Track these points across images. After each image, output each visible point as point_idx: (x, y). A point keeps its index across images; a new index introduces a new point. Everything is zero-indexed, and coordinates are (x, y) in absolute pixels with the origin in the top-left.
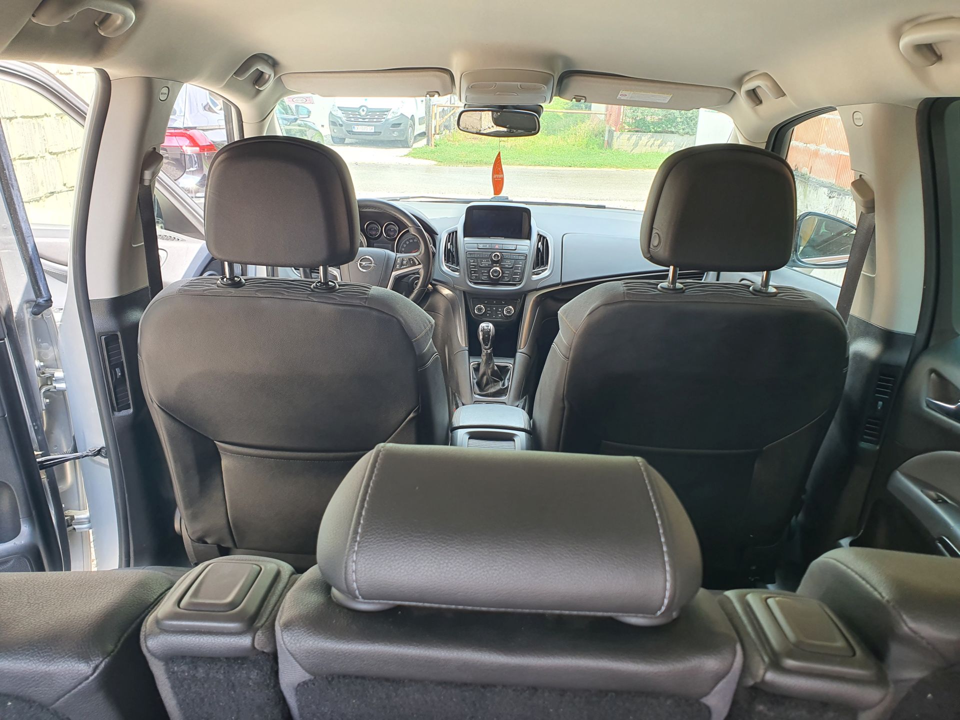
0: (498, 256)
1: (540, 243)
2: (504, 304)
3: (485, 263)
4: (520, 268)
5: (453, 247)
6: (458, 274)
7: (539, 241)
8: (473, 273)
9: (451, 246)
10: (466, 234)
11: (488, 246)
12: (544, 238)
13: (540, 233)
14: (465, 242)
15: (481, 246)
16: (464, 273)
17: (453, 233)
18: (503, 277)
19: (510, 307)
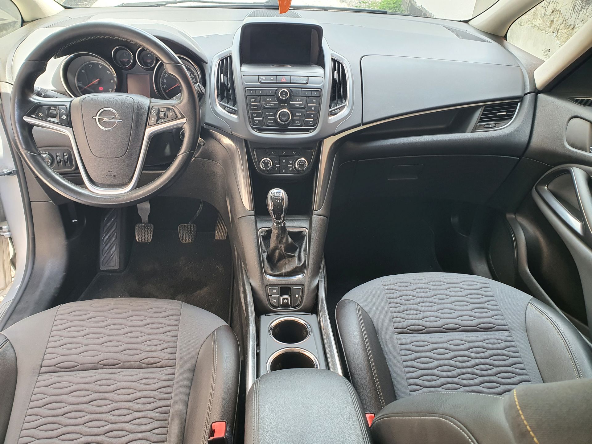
0: (286, 93)
1: (336, 72)
2: (295, 155)
3: (270, 102)
4: (313, 108)
5: (227, 79)
6: (236, 117)
7: (334, 70)
8: (255, 117)
9: (225, 78)
10: (244, 61)
11: (272, 78)
12: (339, 63)
13: (335, 59)
14: (243, 73)
15: (263, 78)
16: (244, 116)
17: (227, 58)
18: (293, 120)
19: (303, 159)
